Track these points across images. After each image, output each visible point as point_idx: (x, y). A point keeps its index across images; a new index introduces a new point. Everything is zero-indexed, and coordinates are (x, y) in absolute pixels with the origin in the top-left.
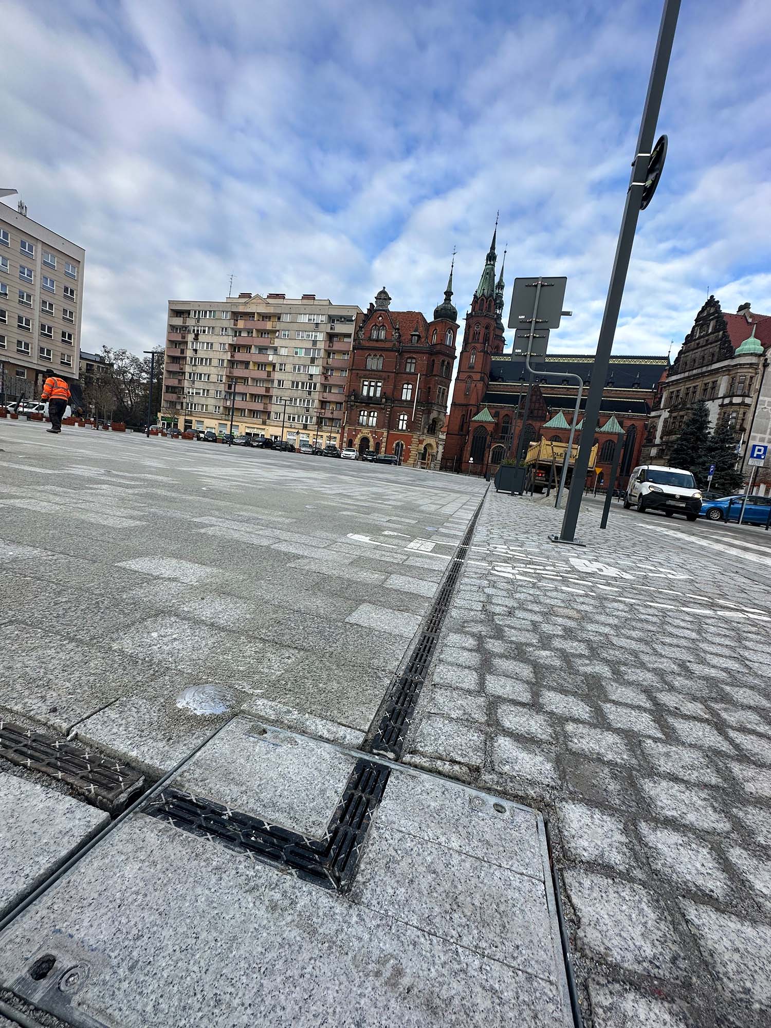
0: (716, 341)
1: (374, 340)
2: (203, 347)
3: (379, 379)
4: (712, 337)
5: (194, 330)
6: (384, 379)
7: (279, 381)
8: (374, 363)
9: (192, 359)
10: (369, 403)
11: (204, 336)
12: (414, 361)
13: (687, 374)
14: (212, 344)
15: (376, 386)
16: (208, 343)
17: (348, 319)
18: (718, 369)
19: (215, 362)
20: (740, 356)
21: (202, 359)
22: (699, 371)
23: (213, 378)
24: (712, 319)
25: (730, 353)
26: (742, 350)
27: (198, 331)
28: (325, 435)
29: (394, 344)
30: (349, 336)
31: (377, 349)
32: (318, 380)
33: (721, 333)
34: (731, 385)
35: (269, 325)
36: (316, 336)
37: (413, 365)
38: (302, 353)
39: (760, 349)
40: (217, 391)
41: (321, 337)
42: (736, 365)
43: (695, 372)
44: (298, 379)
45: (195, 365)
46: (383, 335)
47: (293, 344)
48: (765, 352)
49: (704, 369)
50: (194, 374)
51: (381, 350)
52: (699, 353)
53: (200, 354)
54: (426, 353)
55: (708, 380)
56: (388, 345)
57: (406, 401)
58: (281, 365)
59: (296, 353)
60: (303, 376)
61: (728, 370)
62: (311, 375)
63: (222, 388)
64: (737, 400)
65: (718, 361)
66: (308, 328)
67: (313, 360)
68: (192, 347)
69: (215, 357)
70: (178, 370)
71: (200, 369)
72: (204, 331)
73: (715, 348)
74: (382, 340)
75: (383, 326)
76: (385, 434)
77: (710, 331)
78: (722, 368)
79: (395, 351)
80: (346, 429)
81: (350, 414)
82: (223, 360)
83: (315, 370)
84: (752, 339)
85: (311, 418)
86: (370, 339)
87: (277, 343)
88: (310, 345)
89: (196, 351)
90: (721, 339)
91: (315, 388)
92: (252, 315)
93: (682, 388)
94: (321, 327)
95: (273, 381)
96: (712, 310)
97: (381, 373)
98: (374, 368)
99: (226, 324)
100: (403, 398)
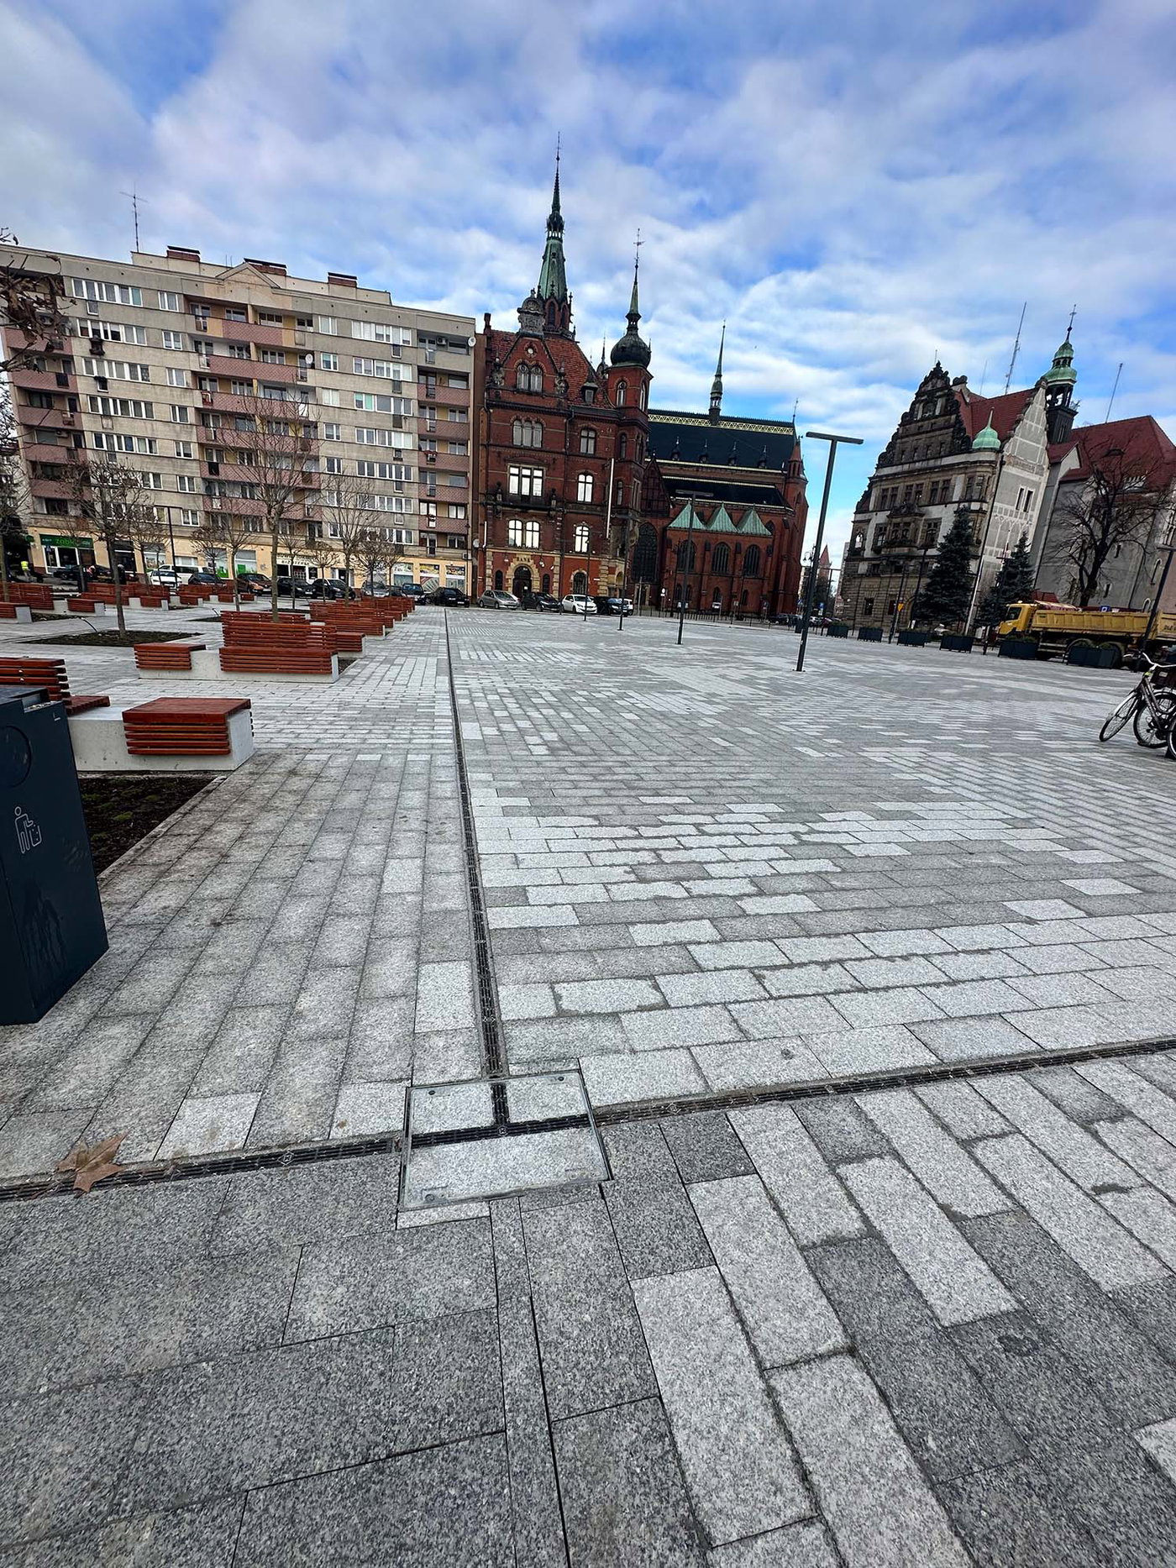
0: (948, 428)
1: (522, 392)
2: (121, 374)
3: (538, 464)
4: (941, 421)
5: (84, 330)
6: (548, 465)
7: (330, 461)
8: (525, 435)
9: (93, 399)
10: (524, 507)
11: (118, 347)
12: (592, 434)
13: (906, 467)
14: (145, 369)
15: (531, 477)
16: (133, 366)
17: (460, 344)
18: (954, 465)
19: (162, 412)
20: (979, 450)
21: (124, 403)
22: (924, 464)
23: (166, 447)
24: (940, 397)
25: (966, 446)
26: (982, 443)
27: (96, 332)
28: (443, 564)
29: (560, 402)
30: (464, 377)
31: (529, 409)
32: (414, 461)
33: (954, 417)
34: (969, 487)
35: (289, 338)
36: (397, 372)
37: (591, 442)
38: (371, 405)
39: (997, 444)
40: (182, 478)
41: (406, 374)
42: (975, 462)
43: (918, 465)
44: (371, 457)
45: (106, 415)
46: (537, 383)
47: (348, 383)
48: (1002, 447)
49: (932, 463)
50: (109, 436)
51: (538, 412)
52: (923, 439)
53: (116, 390)
54: (612, 422)
55: (939, 478)
56: (550, 404)
57: (584, 503)
58: (329, 425)
59: (360, 404)
60: (381, 451)
61: (964, 466)
62: (398, 451)
63: (194, 470)
64: (975, 506)
65: (951, 454)
66: (378, 352)
67: (398, 421)
68: (90, 370)
69: (162, 399)
70: (61, 426)
71: (124, 426)
72: (116, 336)
73: (947, 436)
74: (537, 394)
75: (537, 366)
76: (557, 560)
77: (937, 413)
78: (959, 464)
79: (563, 415)
80: (489, 554)
81: (494, 526)
82: (183, 409)
83: (403, 441)
84: (988, 430)
85: (409, 533)
86: (516, 390)
87: (313, 378)
88: (387, 390)
89: (102, 382)
90: (954, 426)
91: (408, 476)
92: (241, 309)
93: (902, 486)
94: (406, 354)
95: (316, 459)
96: (939, 384)
97: (541, 454)
98: (527, 443)
99: (175, 323)
100: (580, 498)
